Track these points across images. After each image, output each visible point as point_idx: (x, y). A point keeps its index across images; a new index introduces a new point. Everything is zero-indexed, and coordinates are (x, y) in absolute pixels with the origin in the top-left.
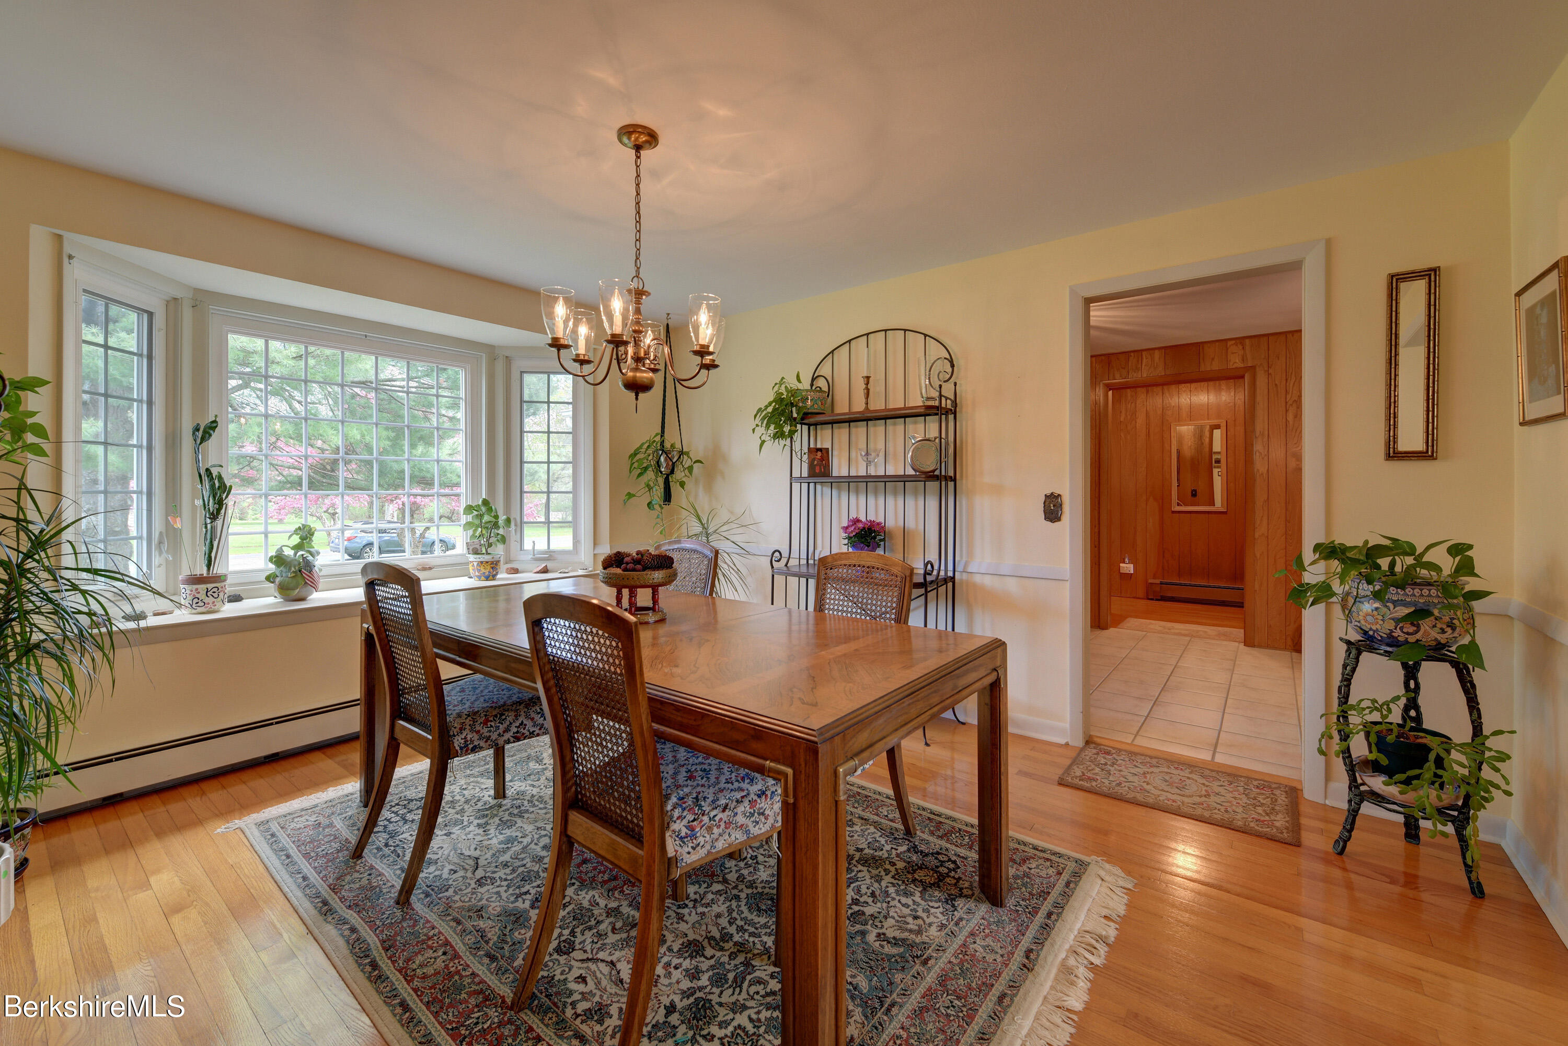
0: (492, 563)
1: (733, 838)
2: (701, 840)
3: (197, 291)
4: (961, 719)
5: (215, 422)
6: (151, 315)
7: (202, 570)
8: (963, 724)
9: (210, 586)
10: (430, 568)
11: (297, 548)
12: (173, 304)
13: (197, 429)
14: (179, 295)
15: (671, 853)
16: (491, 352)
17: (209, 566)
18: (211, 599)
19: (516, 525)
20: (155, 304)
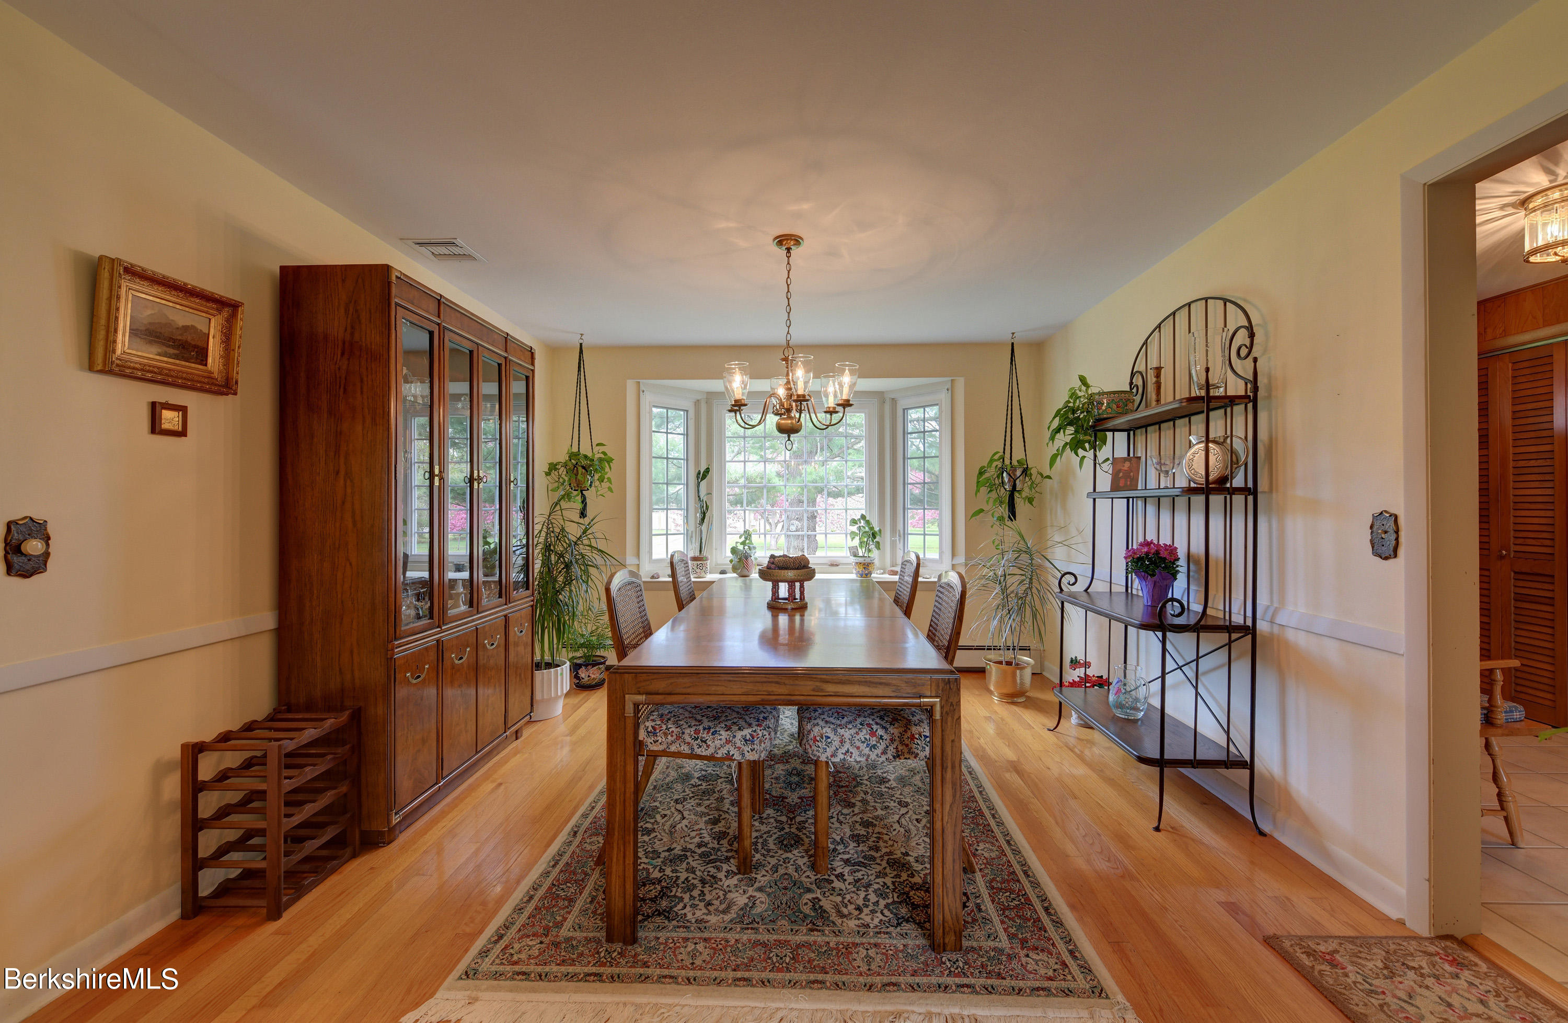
0: (864, 564)
1: (682, 748)
2: (659, 738)
3: (708, 393)
4: (1261, 825)
5: (708, 468)
6: (687, 411)
7: (697, 554)
8: (1262, 833)
9: (699, 562)
10: (837, 565)
11: (743, 543)
12: (697, 403)
13: (699, 473)
14: (699, 398)
15: (641, 738)
16: (880, 396)
17: (700, 551)
18: (698, 570)
19: (900, 536)
20: (689, 405)
